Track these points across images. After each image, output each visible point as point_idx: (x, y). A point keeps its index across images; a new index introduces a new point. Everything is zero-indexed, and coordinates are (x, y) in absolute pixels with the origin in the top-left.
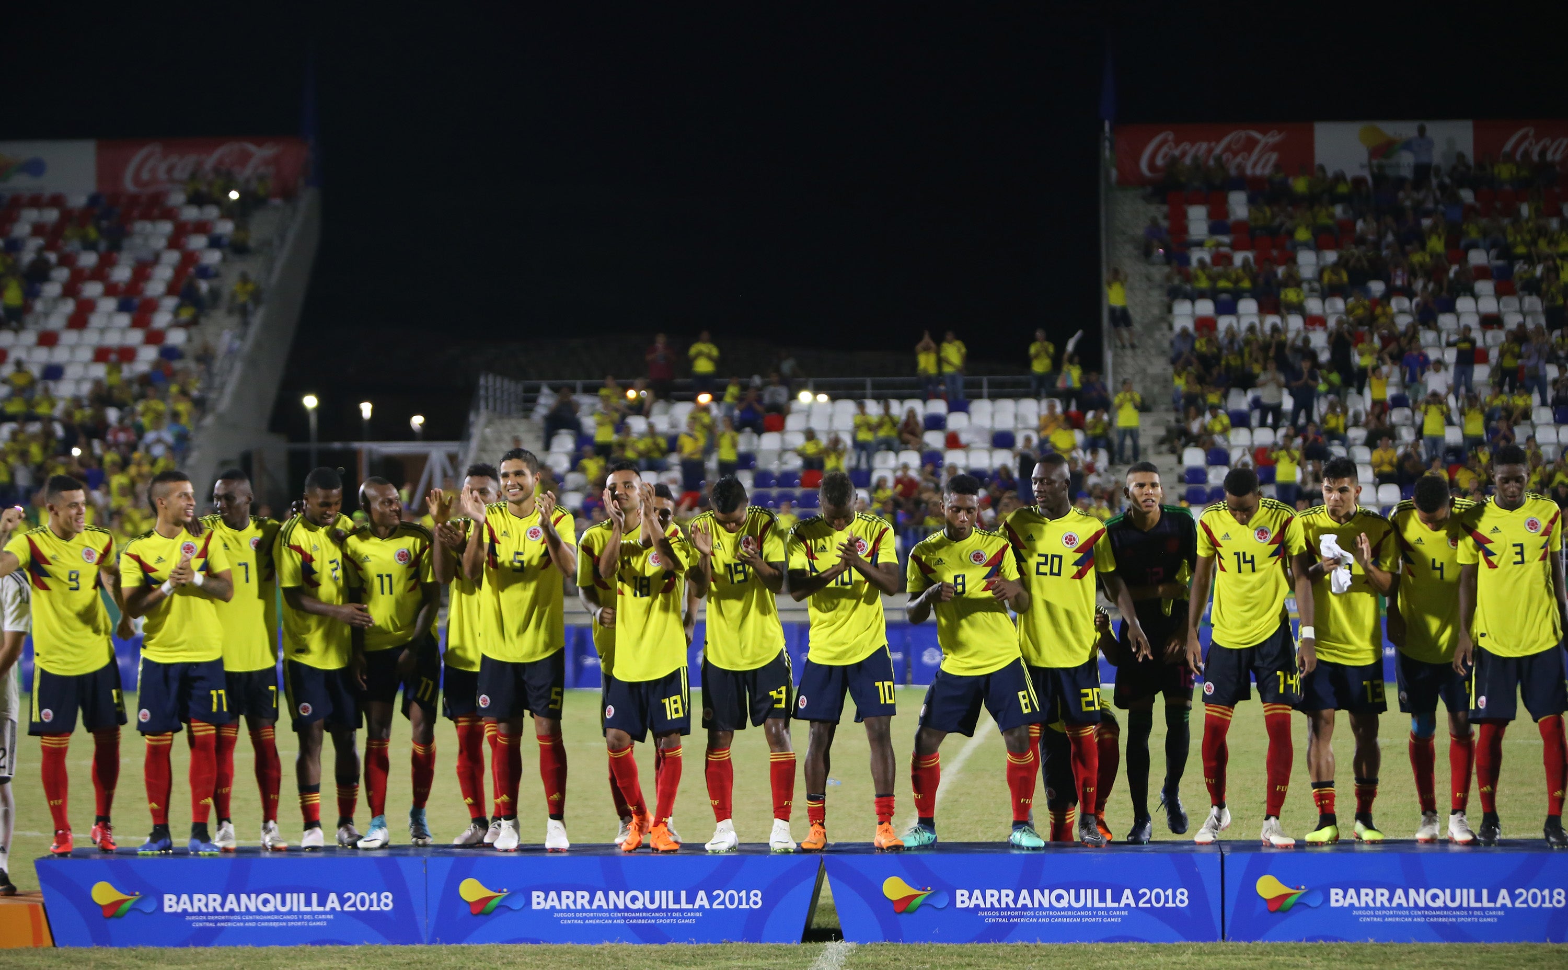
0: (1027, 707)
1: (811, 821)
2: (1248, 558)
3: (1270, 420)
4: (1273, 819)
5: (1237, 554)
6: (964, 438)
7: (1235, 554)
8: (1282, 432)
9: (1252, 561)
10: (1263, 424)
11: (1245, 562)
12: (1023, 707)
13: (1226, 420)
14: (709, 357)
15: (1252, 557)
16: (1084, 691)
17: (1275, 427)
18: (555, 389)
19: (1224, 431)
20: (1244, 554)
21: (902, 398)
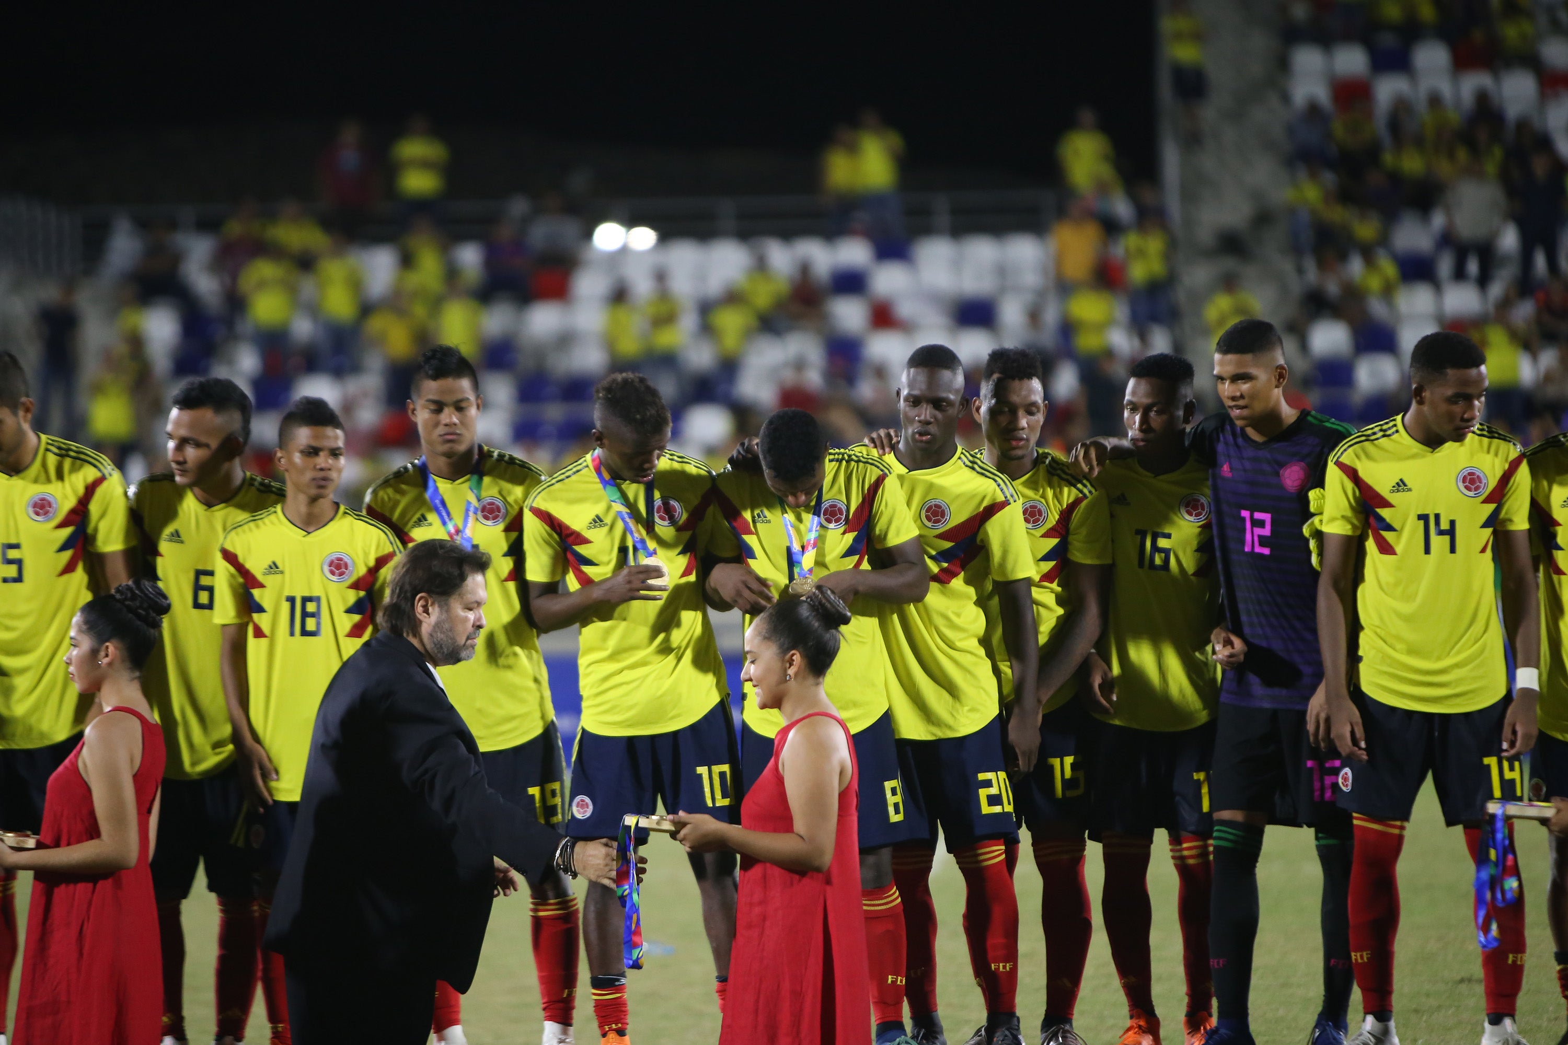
0: (897, 812)
1: (601, 1026)
2: (1445, 525)
3: (1473, 267)
4: (1507, 1022)
5: (1424, 518)
6: (905, 309)
7: (1420, 517)
8: (1496, 289)
9: (1451, 532)
10: (1460, 274)
11: (1441, 533)
12: (891, 810)
13: (1389, 269)
14: (425, 165)
15: (1452, 523)
16: (982, 776)
17: (1483, 281)
18: (143, 225)
19: (1388, 292)
20: (1437, 517)
21: (787, 235)
